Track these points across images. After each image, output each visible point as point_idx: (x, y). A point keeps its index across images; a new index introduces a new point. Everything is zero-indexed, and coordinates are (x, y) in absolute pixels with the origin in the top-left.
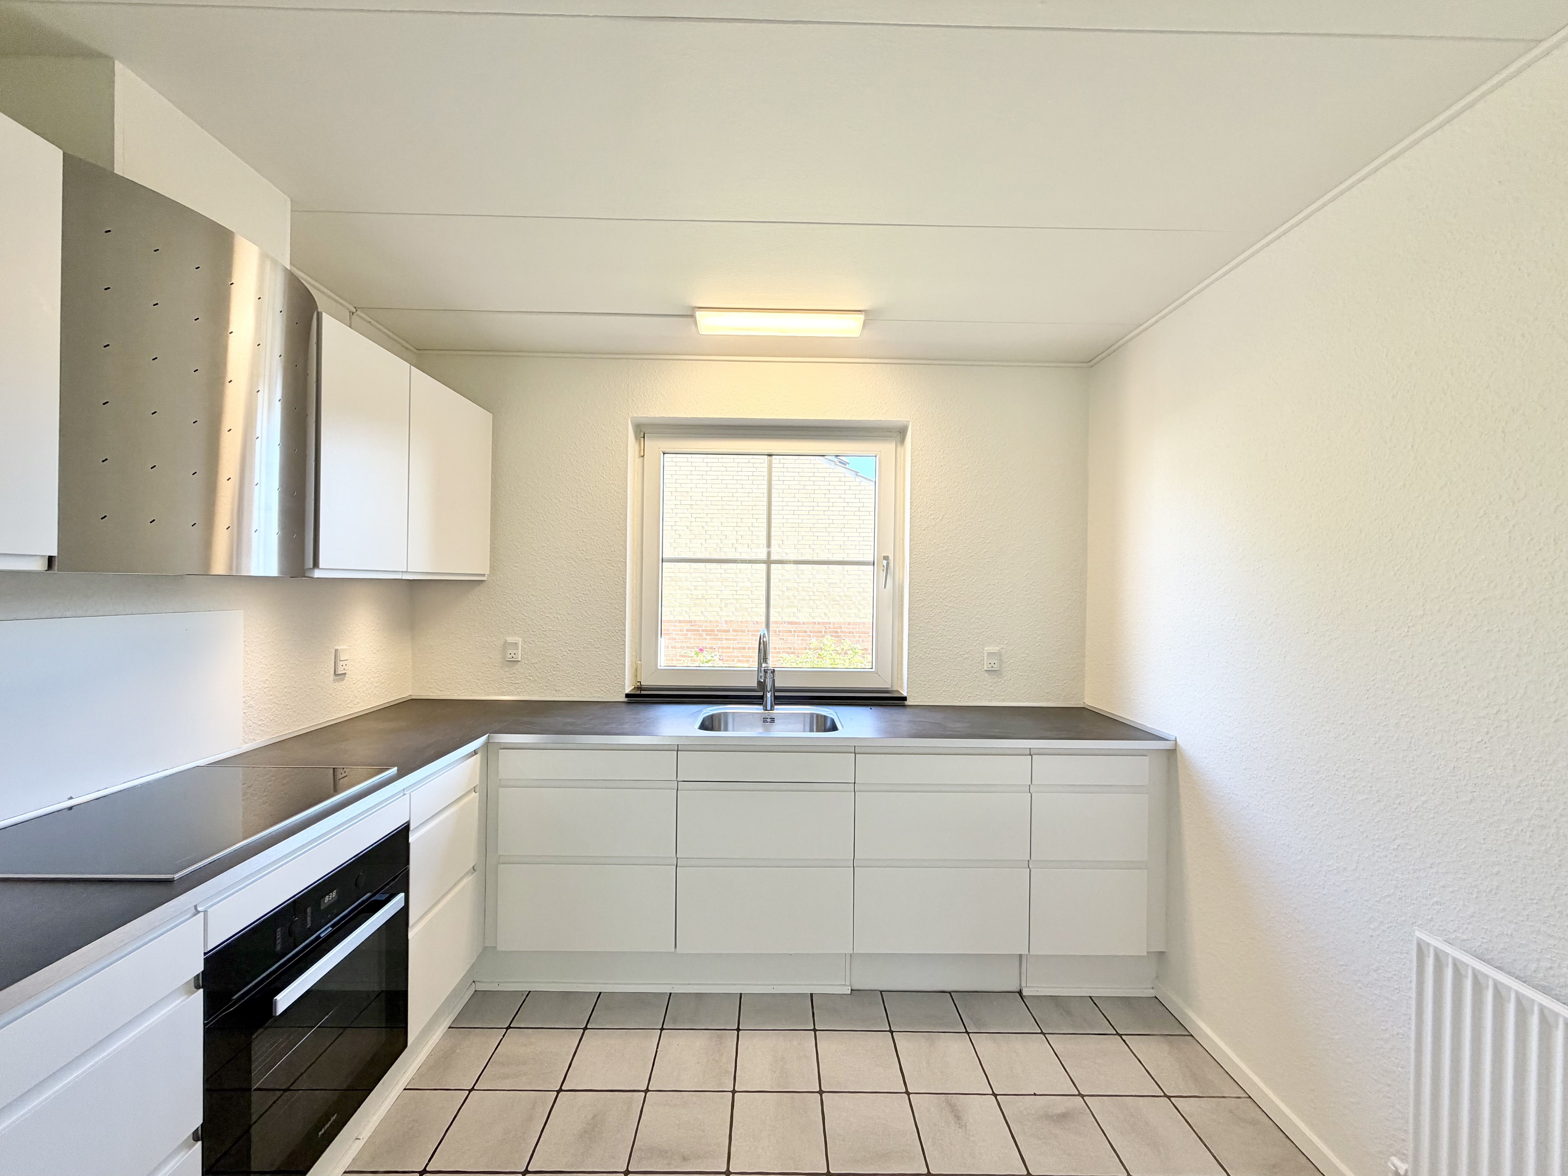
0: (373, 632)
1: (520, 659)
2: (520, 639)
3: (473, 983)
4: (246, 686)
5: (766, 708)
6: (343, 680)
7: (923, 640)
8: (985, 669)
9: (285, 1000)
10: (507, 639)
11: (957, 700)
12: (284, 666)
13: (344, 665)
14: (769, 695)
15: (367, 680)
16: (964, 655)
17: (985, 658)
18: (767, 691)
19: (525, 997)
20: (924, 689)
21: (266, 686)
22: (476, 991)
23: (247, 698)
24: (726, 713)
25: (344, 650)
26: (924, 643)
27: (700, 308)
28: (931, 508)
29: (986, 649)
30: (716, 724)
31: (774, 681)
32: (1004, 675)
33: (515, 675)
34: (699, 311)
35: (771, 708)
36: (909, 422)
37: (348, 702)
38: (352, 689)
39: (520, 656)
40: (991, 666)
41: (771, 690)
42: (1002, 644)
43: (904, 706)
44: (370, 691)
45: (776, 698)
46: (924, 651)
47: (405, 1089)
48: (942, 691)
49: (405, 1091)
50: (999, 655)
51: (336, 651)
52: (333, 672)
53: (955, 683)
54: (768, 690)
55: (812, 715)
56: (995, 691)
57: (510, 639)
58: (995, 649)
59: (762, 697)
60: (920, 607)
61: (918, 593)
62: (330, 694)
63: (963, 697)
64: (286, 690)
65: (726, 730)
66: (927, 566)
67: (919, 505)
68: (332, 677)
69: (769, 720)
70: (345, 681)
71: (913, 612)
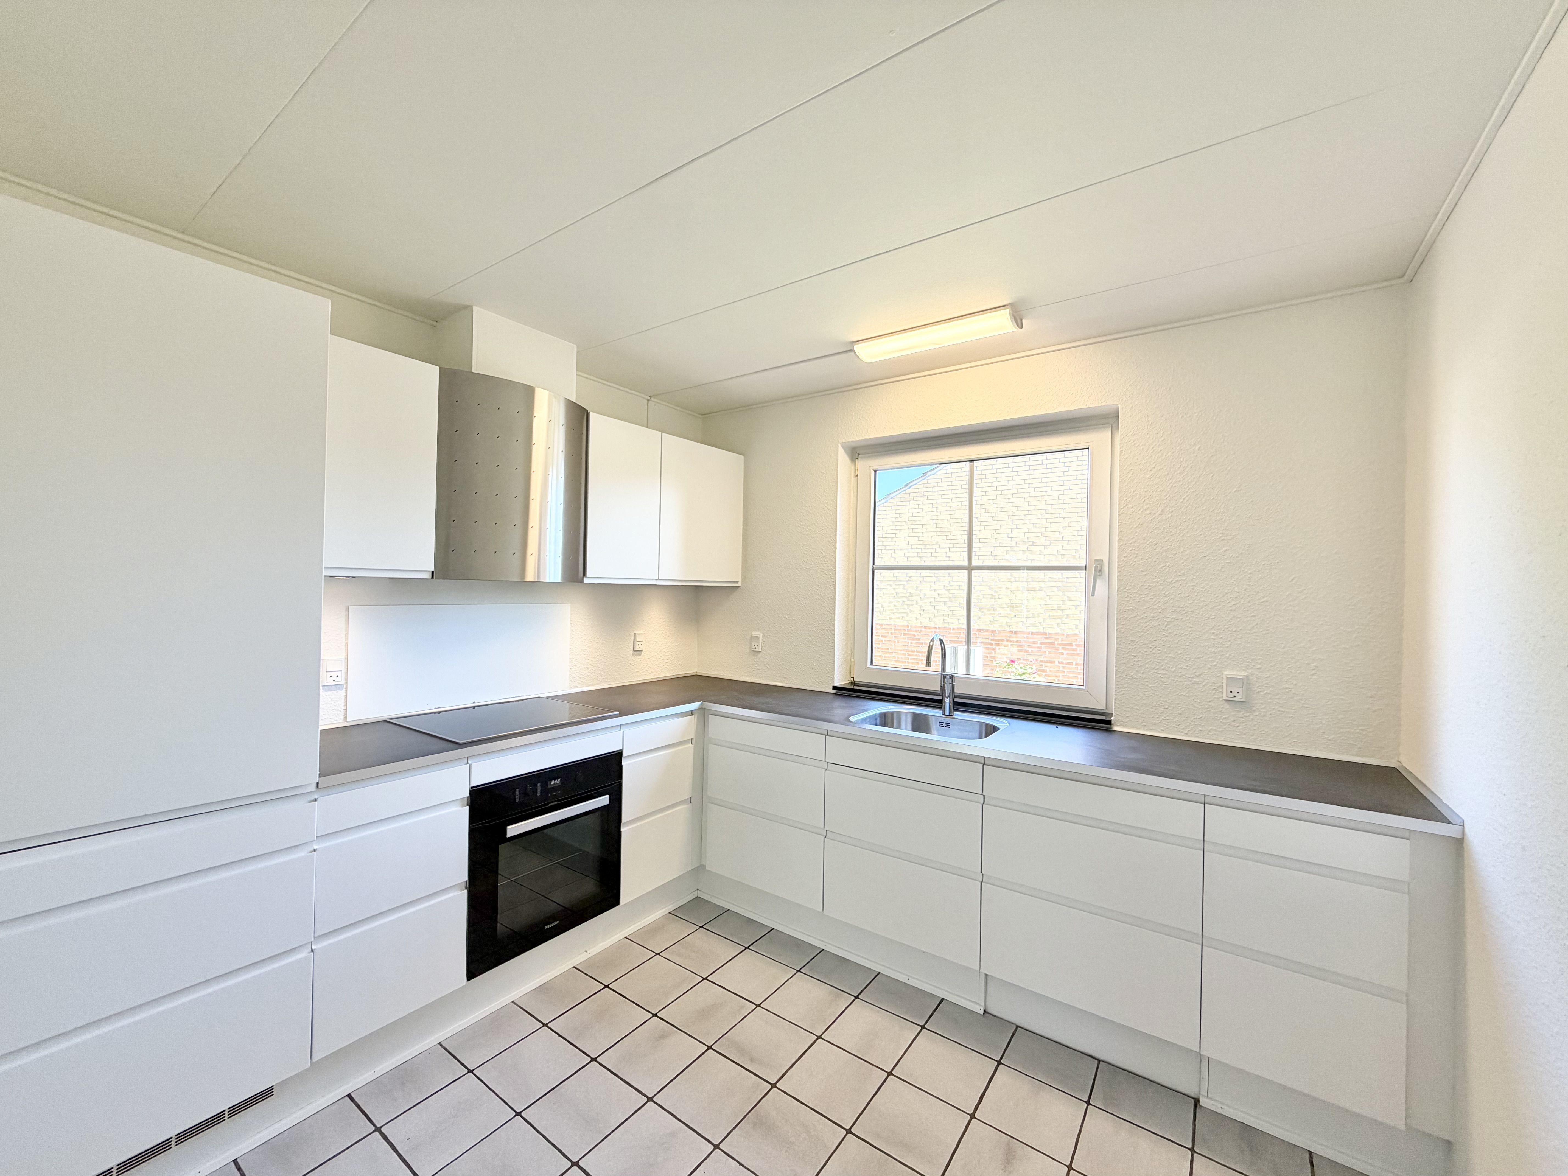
0: (664, 623)
1: (760, 650)
2: (761, 634)
3: (697, 891)
4: (571, 651)
5: (945, 713)
6: (640, 655)
7: (1135, 656)
8: (1224, 699)
9: (513, 830)
10: (753, 633)
11: (1182, 732)
12: (597, 641)
13: (640, 645)
14: (947, 701)
15: (660, 657)
16: (1193, 678)
17: (1224, 685)
18: (945, 695)
19: (724, 912)
20: (1136, 714)
21: (585, 653)
22: (698, 897)
23: (572, 659)
24: (899, 713)
25: (639, 634)
26: (1136, 660)
27: (858, 341)
28: (1146, 501)
29: (1225, 673)
30: (889, 720)
31: (953, 686)
32: (1254, 709)
33: (757, 663)
34: (856, 344)
35: (949, 713)
36: (1118, 404)
37: (644, 671)
38: (647, 662)
39: (761, 648)
40: (1232, 695)
41: (949, 696)
42: (1252, 668)
43: (1110, 731)
44: (661, 665)
45: (956, 704)
46: (1137, 670)
47: (626, 937)
48: (1161, 719)
49: (625, 939)
50: (1246, 682)
51: (635, 634)
52: (632, 649)
53: (1180, 712)
54: (947, 696)
55: (981, 723)
56: (1240, 727)
57: (755, 634)
58: (1240, 674)
59: (940, 701)
60: (1132, 618)
61: (1129, 601)
62: (630, 664)
63: (1192, 729)
64: (598, 657)
65: (899, 727)
66: (1141, 569)
67: (1130, 499)
68: (632, 652)
69: (944, 725)
70: (642, 656)
71: (1122, 623)
